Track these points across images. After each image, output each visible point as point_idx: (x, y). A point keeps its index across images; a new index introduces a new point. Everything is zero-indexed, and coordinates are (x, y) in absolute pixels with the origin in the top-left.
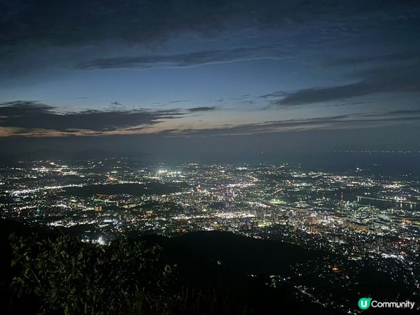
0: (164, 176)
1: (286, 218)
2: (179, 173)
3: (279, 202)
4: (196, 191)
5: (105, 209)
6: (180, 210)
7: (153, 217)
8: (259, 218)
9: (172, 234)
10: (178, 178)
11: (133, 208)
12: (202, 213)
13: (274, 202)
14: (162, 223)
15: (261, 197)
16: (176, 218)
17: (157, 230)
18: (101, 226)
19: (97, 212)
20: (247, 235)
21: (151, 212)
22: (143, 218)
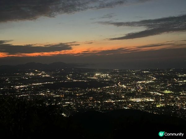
0: (99, 77)
1: (174, 102)
2: (108, 75)
3: (169, 92)
4: (118, 85)
5: (66, 95)
6: (109, 97)
7: (93, 100)
8: (157, 101)
9: (104, 110)
10: (107, 78)
11: (82, 95)
12: (121, 99)
13: (166, 92)
14: (98, 104)
15: (158, 89)
16: (107, 101)
17: (95, 108)
18: (64, 106)
19: (62, 98)
20: (149, 112)
21: (92, 98)
22: (87, 101)
